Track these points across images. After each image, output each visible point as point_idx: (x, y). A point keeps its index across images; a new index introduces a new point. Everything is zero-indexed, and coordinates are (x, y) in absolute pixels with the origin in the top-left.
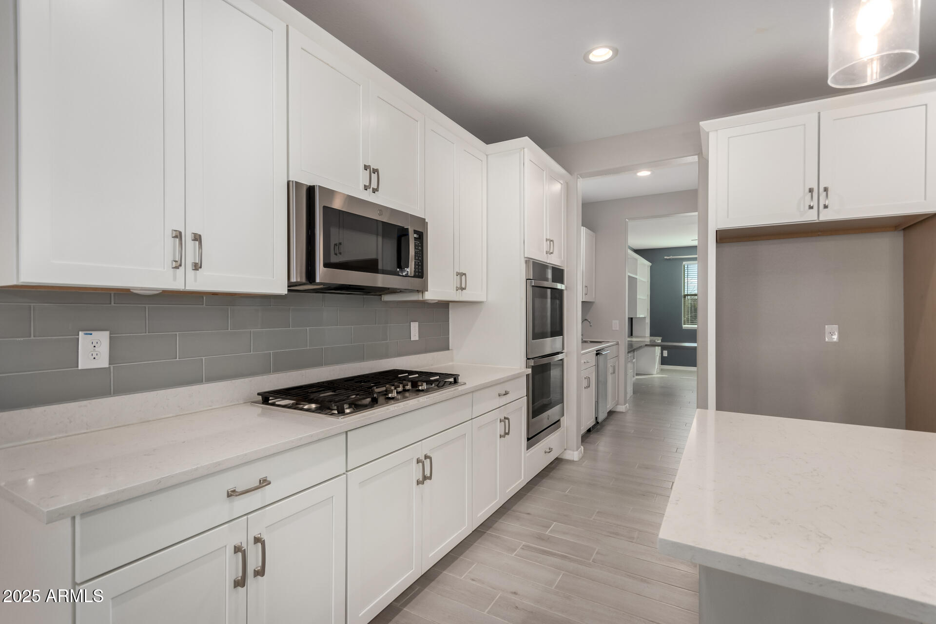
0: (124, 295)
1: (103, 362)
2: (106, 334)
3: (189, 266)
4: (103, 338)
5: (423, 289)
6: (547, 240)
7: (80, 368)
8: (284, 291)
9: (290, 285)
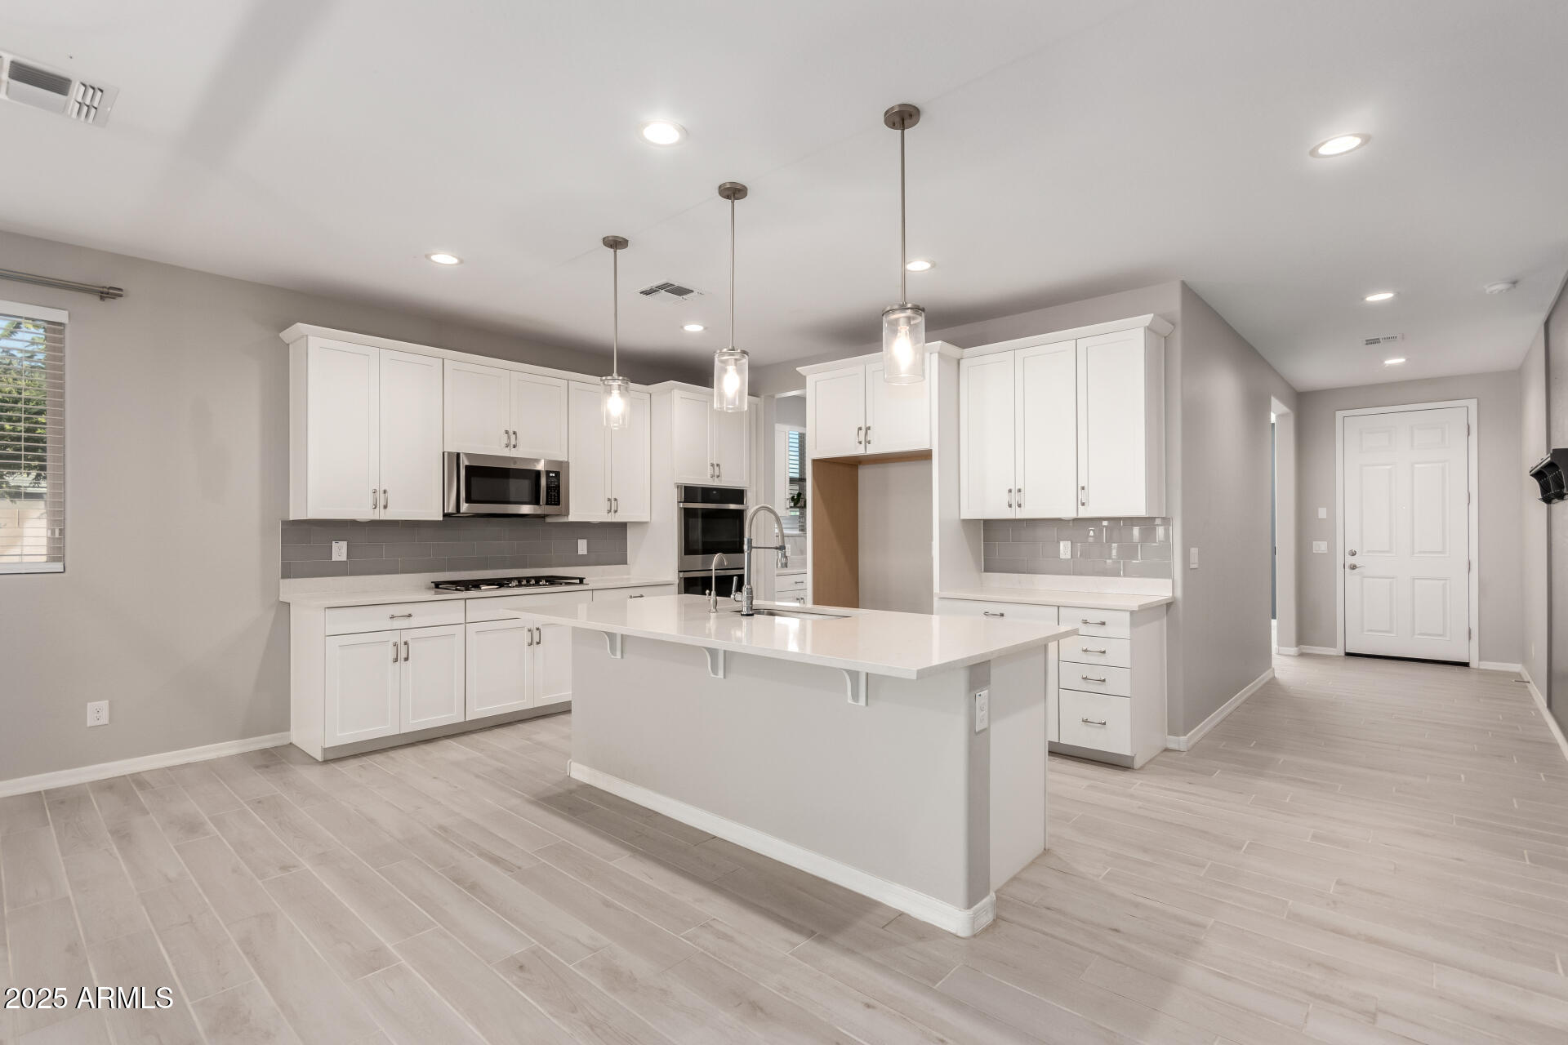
0: (353, 523)
1: (344, 558)
2: (345, 543)
3: (382, 507)
4: (344, 544)
5: (567, 514)
6: (712, 465)
7: (333, 560)
8: (441, 518)
9: (445, 515)
